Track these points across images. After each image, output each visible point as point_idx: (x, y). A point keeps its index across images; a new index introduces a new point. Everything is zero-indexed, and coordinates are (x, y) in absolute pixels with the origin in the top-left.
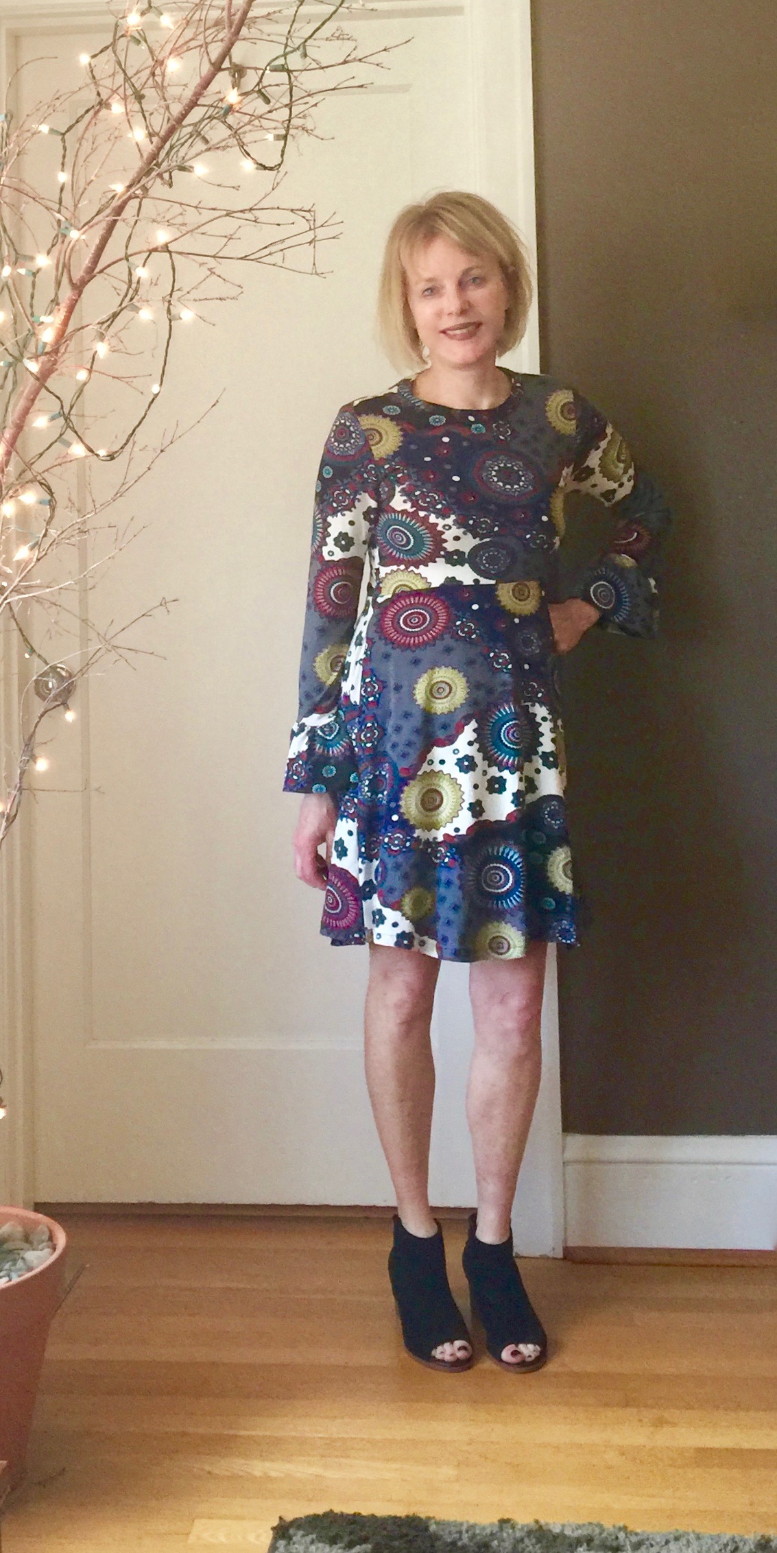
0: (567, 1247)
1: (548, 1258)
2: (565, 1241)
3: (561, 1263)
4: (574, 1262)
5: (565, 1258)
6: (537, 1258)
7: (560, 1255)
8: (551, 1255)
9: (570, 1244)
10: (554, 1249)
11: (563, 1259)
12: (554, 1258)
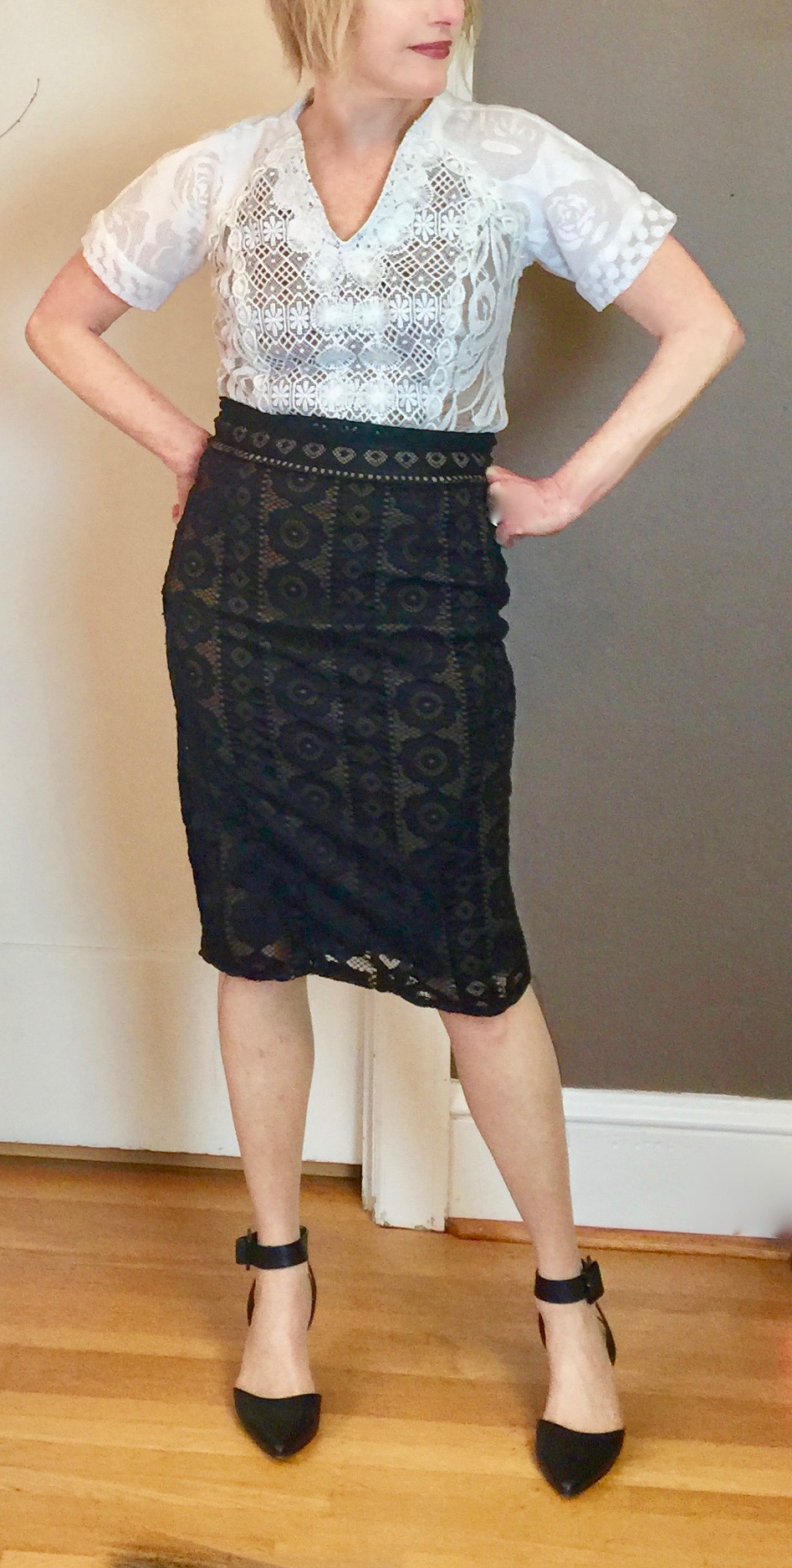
0: (449, 1218)
1: (426, 1231)
2: (447, 1210)
3: (441, 1235)
4: (459, 1237)
5: (447, 1230)
6: (411, 1229)
7: (440, 1226)
8: (429, 1227)
9: (455, 1214)
10: (432, 1218)
11: (444, 1232)
12: (433, 1231)
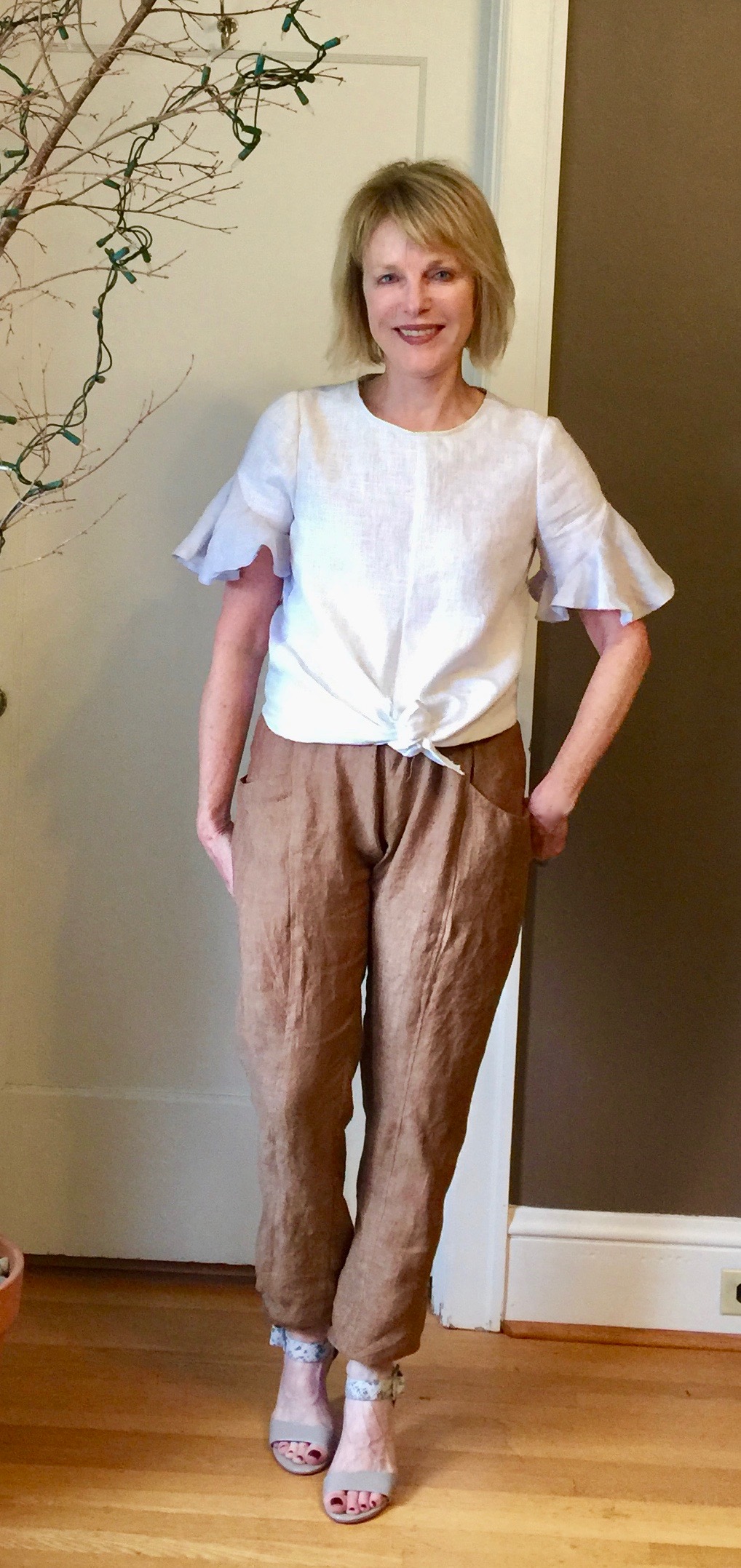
0: (504, 1320)
1: (484, 1331)
2: (503, 1314)
3: (497, 1335)
4: (512, 1337)
5: (502, 1331)
6: (470, 1330)
7: (499, 1330)
8: (486, 1328)
9: (508, 1317)
10: (490, 1321)
11: (498, 1333)
12: (490, 1332)
